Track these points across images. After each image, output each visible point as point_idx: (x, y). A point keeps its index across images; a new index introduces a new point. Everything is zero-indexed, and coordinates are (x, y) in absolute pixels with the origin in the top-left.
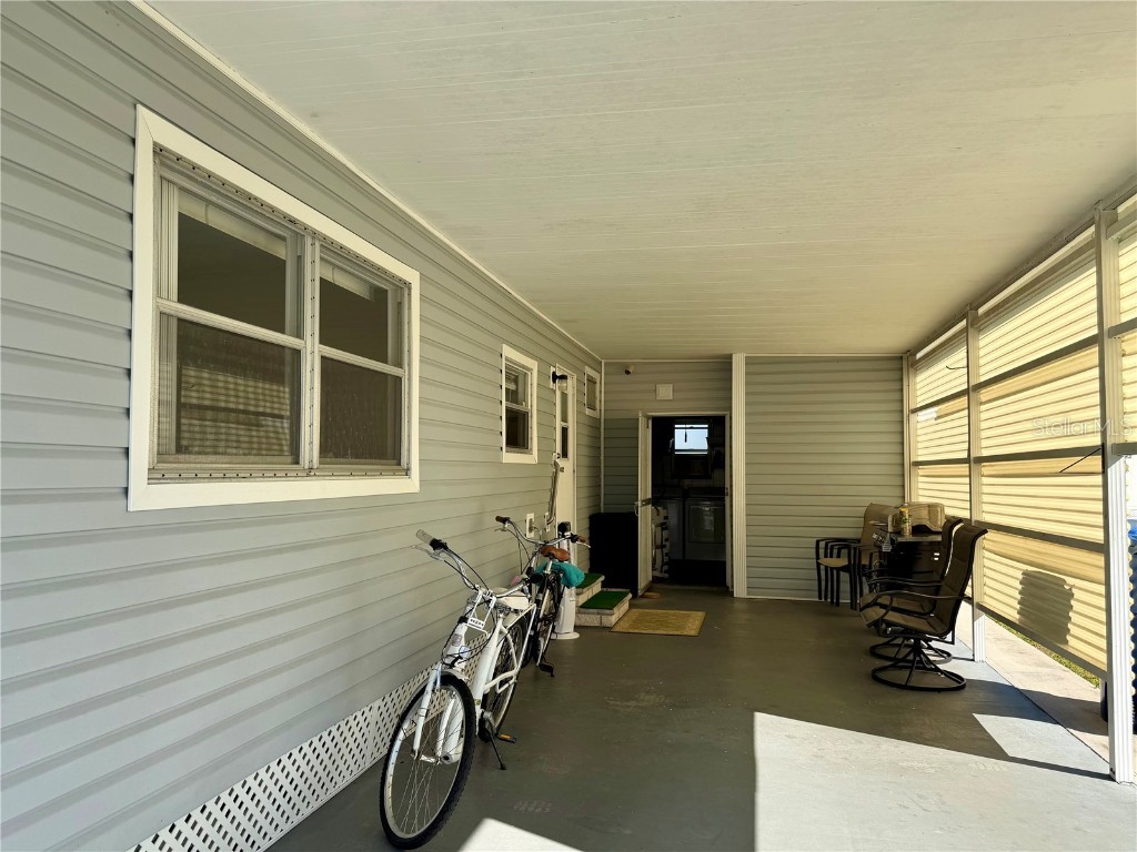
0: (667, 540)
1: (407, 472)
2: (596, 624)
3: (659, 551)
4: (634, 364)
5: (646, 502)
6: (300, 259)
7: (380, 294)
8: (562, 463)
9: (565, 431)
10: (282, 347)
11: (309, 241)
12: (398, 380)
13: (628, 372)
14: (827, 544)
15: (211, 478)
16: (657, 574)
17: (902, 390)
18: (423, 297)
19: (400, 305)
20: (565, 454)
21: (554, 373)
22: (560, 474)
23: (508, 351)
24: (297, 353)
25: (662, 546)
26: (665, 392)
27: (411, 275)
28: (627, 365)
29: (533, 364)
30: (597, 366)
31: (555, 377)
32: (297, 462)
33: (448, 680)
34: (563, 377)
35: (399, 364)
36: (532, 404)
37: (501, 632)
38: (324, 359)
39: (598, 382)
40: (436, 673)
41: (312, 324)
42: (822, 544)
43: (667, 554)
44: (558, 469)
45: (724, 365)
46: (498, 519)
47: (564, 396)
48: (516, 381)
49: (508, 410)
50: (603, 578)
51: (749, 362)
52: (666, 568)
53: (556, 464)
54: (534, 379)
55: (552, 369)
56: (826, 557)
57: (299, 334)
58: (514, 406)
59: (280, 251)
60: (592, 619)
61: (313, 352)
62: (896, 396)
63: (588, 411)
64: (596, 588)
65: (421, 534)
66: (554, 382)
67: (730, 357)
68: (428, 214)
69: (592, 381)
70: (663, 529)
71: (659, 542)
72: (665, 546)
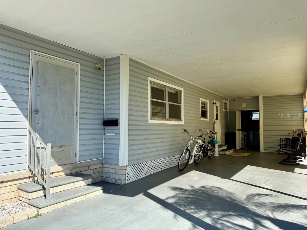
0: (246, 139)
1: (182, 121)
2: (224, 154)
3: (244, 142)
4: (236, 99)
5: (239, 130)
6: (166, 90)
7: (177, 93)
8: (216, 121)
9: (217, 115)
10: (163, 103)
11: (167, 87)
12: (180, 106)
13: (234, 101)
14: (283, 139)
15: (154, 120)
16: (242, 147)
17: (303, 102)
18: (184, 92)
19: (180, 94)
20: (217, 119)
21: (214, 102)
22: (215, 123)
23: (202, 99)
24: (165, 103)
25: (244, 141)
26: (244, 105)
27: (182, 89)
28: (235, 99)
29: (208, 101)
30: (227, 100)
31: (214, 103)
32: (166, 118)
33: (187, 149)
34: (216, 103)
35: (180, 104)
36: (208, 109)
37: (197, 146)
38: (169, 104)
39: (227, 103)
40: (185, 149)
41: (167, 99)
42: (282, 139)
43: (246, 143)
44: (215, 122)
45: (257, 98)
46: (199, 130)
47: (217, 107)
48: (204, 104)
49: (202, 110)
50: (227, 146)
51: (264, 97)
52: (246, 146)
53: (214, 121)
54: (208, 104)
55: (213, 102)
56: (283, 142)
57: (166, 101)
58: (203, 109)
59: (163, 89)
60: (223, 153)
61: (167, 103)
62: (302, 104)
63: (224, 110)
64: (225, 147)
65: (183, 129)
66: (214, 104)
67: (259, 96)
68: (185, 79)
69: (225, 103)
70: (245, 137)
71: (244, 139)
72: (245, 141)
